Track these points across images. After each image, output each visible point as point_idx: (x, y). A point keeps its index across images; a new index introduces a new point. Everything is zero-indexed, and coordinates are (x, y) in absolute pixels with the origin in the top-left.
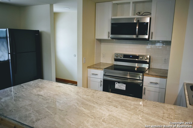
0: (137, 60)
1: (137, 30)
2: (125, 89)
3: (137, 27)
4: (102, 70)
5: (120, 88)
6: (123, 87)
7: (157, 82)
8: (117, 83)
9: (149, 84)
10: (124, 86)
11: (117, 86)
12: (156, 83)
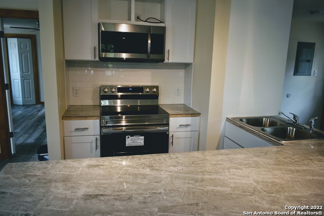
0: (140, 94)
1: (149, 46)
2: (143, 143)
3: (149, 42)
4: (95, 118)
5: (134, 144)
6: (140, 141)
7: (189, 124)
8: (128, 137)
9: (177, 128)
10: (141, 139)
11: (130, 141)
12: (187, 125)
